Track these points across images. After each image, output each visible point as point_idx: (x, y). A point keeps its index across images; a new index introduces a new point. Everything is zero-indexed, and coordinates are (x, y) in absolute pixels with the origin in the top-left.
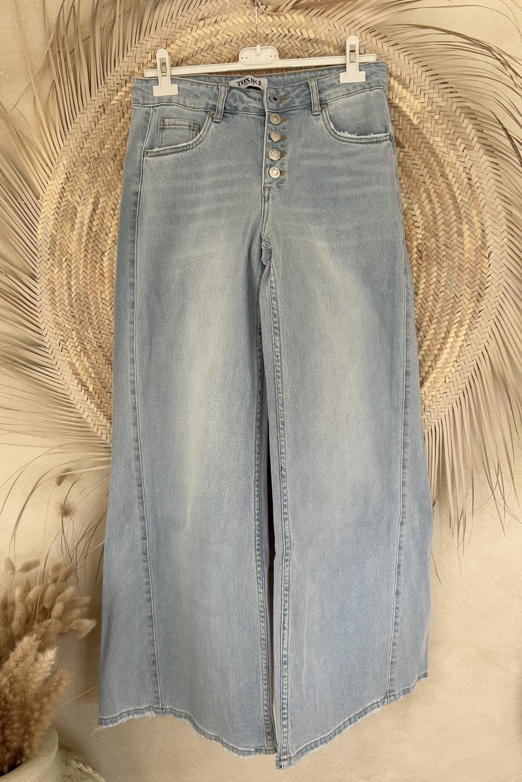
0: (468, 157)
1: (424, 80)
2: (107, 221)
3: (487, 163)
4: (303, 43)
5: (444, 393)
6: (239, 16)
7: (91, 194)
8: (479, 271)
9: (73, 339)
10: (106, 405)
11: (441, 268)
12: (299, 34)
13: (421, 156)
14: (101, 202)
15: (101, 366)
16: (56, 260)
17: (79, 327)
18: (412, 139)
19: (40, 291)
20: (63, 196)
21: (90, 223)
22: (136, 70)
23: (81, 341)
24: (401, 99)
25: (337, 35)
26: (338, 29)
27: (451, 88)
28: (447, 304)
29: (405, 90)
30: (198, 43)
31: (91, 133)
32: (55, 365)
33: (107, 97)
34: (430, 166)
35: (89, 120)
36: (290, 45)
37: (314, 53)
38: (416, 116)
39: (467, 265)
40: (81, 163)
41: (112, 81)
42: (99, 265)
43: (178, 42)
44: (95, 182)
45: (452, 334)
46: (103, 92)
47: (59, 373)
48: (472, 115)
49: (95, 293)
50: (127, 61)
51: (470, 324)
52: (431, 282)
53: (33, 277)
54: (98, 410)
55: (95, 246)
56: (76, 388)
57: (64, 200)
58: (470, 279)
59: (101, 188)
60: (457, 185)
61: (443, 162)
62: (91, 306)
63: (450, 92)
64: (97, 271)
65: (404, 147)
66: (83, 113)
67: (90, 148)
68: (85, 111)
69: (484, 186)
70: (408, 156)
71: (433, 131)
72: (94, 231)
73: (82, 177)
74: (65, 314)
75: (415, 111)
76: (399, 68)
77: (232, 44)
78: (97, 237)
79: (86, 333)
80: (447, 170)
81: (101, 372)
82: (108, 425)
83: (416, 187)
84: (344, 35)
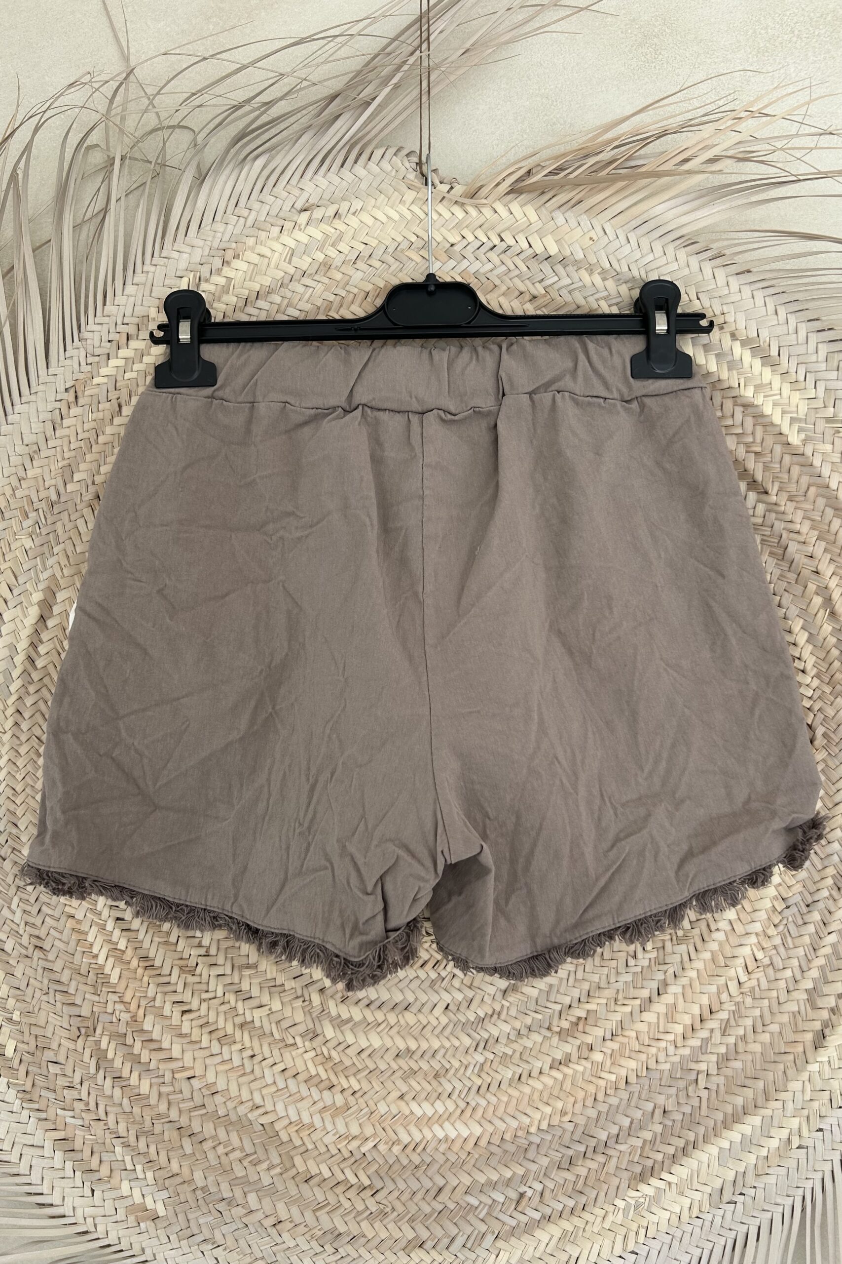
1: (815, 350)
4: (530, 263)
6: (389, 204)
7: (38, 581)
10: (44, 1093)
12: (525, 245)
13: (809, 514)
14: (58, 601)
15: (38, 994)
18: (786, 476)
21: (31, 648)
24: (758, 388)
25: (610, 249)
26: (612, 236)
29: (769, 369)
30: (294, 258)
31: (43, 446)
33: (85, 368)
35: (42, 418)
36: (504, 268)
37: (556, 287)
38: (796, 427)
40: (17, 513)
41: (97, 335)
43: (249, 256)
44: (47, 555)
46: (76, 359)
50: (133, 293)
54: (24, 1105)
59: (62, 570)
65: (766, 493)
66: (27, 403)
67: (40, 479)
68: (33, 397)
70: (777, 513)
72: (39, 666)
73: (18, 544)
75: (794, 415)
76: (753, 322)
77: (371, 262)
81: (36, 1010)
82: (48, 1145)
83: (796, 582)
84: (627, 249)
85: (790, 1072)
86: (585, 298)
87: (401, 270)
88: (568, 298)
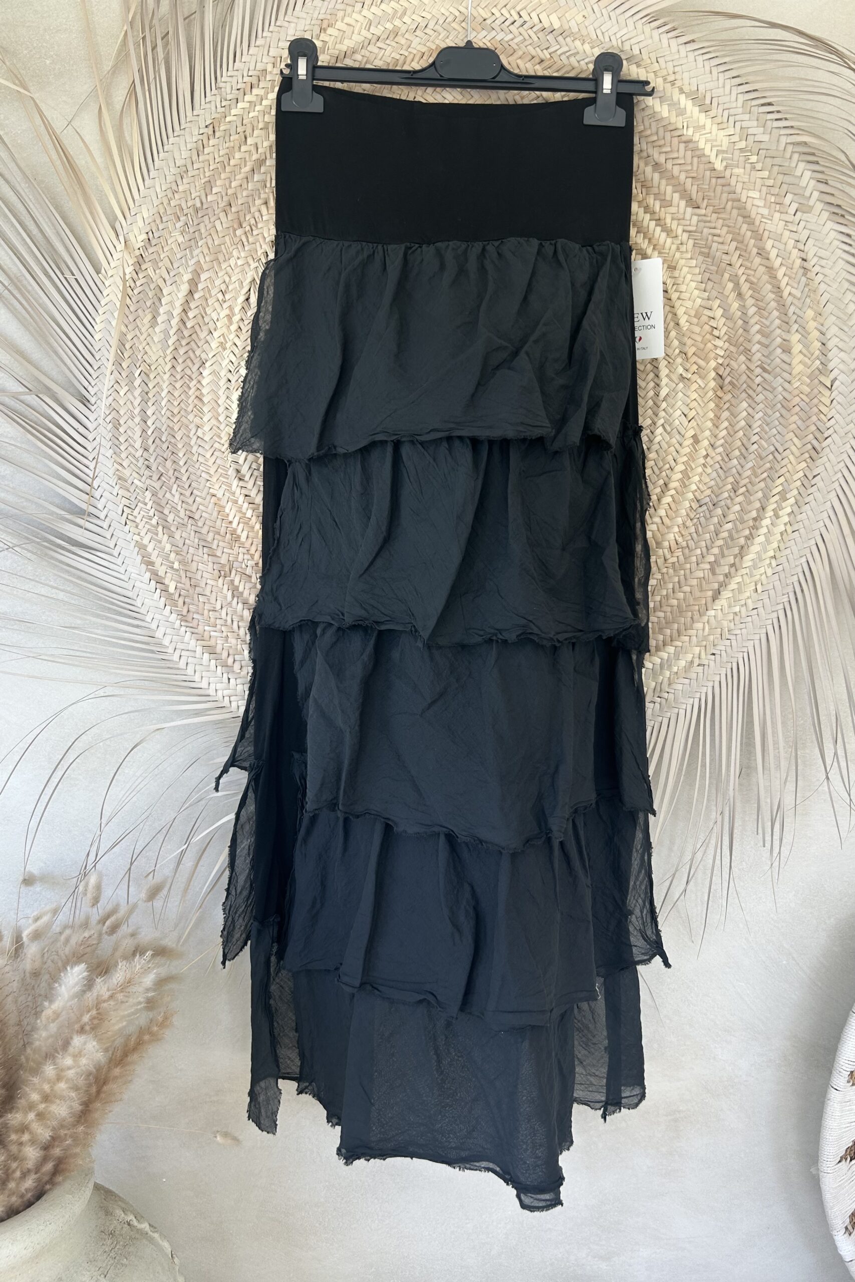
0: (802, 224)
1: (734, 99)
2: (212, 310)
3: (833, 234)
4: (540, 35)
5: (753, 609)
7: (187, 267)
8: (815, 410)
9: (146, 504)
10: (195, 616)
11: (753, 405)
12: (536, 20)
13: (726, 222)
14: (202, 279)
15: (191, 550)
16: (124, 374)
17: (157, 485)
18: (712, 194)
19: (95, 424)
20: (141, 269)
21: (183, 314)
22: (269, 68)
23: (159, 508)
24: (696, 129)
25: (596, 25)
26: (599, 15)
27: (778, 112)
28: (761, 463)
29: (704, 114)
30: (372, 27)
31: (190, 168)
32: (112, 546)
33: (220, 110)
34: (740, 238)
35: (189, 146)
36: (521, 38)
37: (559, 52)
38: (720, 157)
39: (797, 400)
40: (172, 217)
41: (228, 86)
42: (194, 382)
43: (339, 25)
44: (194, 247)
45: (770, 513)
46: (213, 103)
47: (119, 561)
48: (811, 156)
49: (186, 429)
50: (256, 53)
51: (799, 497)
52: (737, 427)
53: (85, 401)
54: (182, 623)
55: (190, 352)
56: (145, 587)
57: (141, 276)
58: (799, 423)
59: (204, 257)
60: (783, 269)
61: (761, 232)
62: (179, 450)
63: (776, 120)
64: (191, 393)
65: (699, 207)
66: (178, 136)
67: (188, 192)
68: (182, 132)
69: (826, 271)
70: (705, 222)
71: (746, 180)
72: (188, 326)
73: (173, 239)
74: (135, 462)
75: (719, 148)
76: (695, 80)
77: (427, 31)
78: (194, 336)
79: (168, 495)
80: (769, 244)
81: (190, 561)
82: (199, 650)
83: (717, 272)
84: (609, 24)
85: (696, 617)
86: (578, 62)
87: (448, 37)
88: (565, 61)
